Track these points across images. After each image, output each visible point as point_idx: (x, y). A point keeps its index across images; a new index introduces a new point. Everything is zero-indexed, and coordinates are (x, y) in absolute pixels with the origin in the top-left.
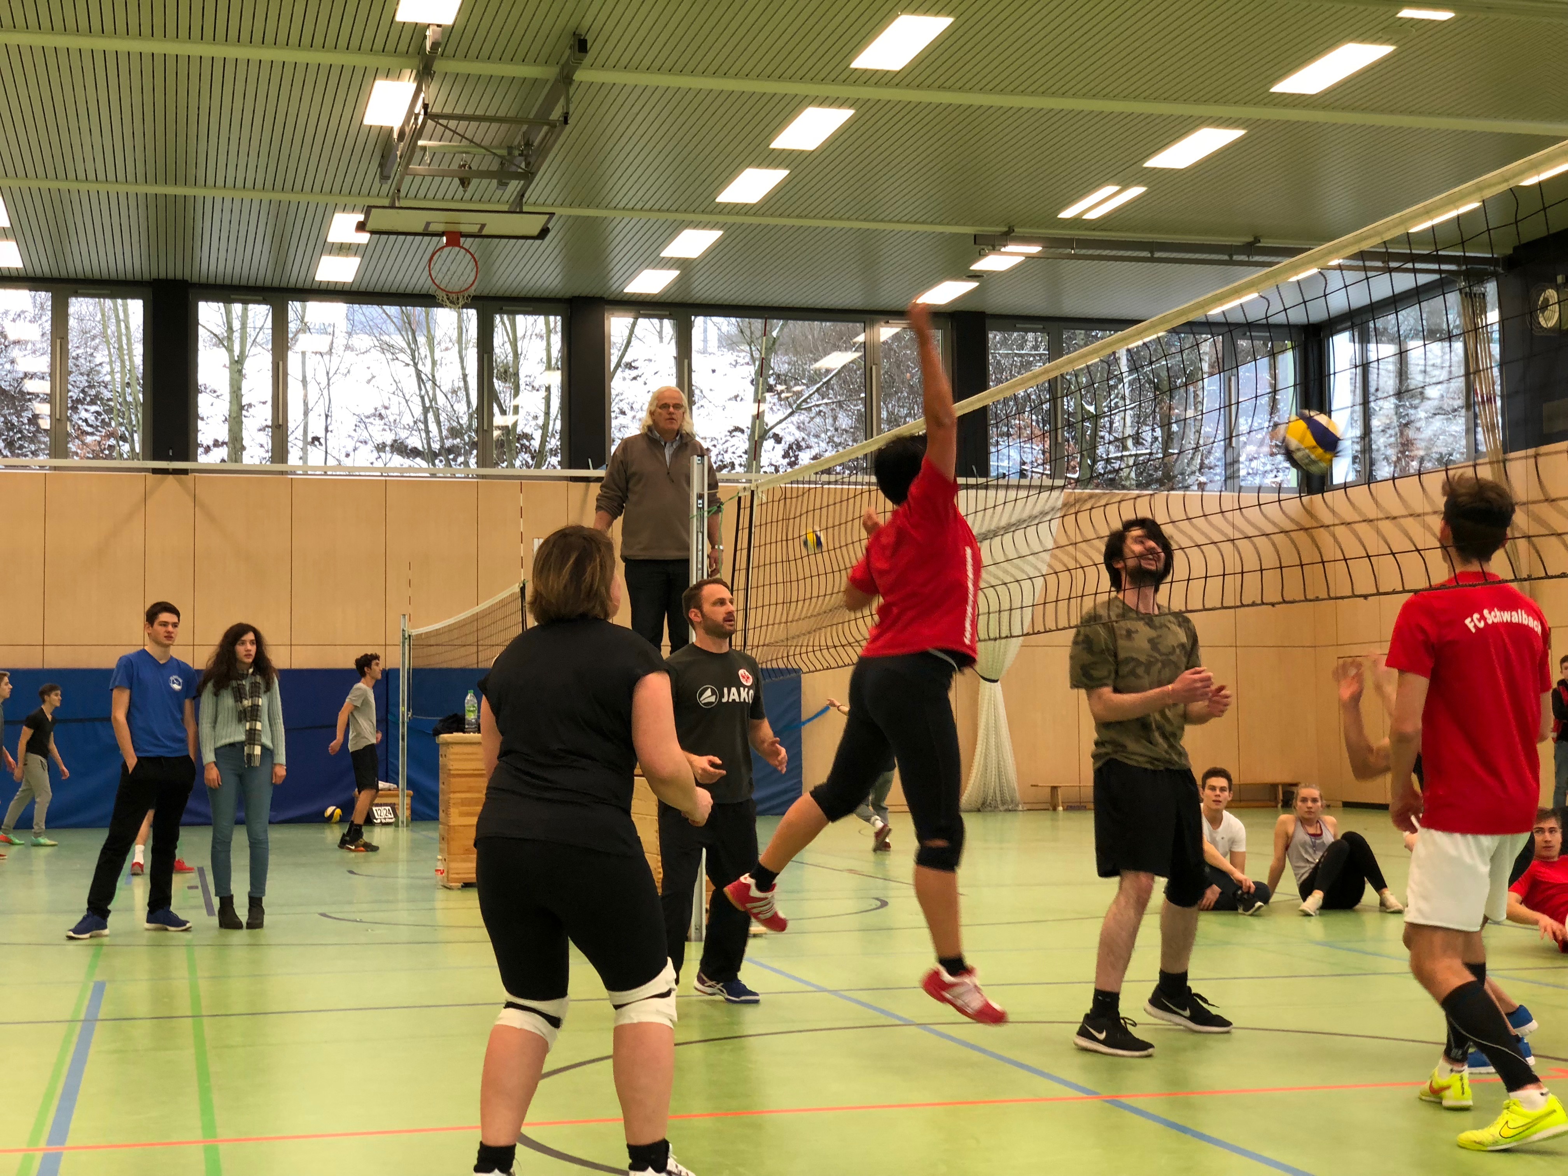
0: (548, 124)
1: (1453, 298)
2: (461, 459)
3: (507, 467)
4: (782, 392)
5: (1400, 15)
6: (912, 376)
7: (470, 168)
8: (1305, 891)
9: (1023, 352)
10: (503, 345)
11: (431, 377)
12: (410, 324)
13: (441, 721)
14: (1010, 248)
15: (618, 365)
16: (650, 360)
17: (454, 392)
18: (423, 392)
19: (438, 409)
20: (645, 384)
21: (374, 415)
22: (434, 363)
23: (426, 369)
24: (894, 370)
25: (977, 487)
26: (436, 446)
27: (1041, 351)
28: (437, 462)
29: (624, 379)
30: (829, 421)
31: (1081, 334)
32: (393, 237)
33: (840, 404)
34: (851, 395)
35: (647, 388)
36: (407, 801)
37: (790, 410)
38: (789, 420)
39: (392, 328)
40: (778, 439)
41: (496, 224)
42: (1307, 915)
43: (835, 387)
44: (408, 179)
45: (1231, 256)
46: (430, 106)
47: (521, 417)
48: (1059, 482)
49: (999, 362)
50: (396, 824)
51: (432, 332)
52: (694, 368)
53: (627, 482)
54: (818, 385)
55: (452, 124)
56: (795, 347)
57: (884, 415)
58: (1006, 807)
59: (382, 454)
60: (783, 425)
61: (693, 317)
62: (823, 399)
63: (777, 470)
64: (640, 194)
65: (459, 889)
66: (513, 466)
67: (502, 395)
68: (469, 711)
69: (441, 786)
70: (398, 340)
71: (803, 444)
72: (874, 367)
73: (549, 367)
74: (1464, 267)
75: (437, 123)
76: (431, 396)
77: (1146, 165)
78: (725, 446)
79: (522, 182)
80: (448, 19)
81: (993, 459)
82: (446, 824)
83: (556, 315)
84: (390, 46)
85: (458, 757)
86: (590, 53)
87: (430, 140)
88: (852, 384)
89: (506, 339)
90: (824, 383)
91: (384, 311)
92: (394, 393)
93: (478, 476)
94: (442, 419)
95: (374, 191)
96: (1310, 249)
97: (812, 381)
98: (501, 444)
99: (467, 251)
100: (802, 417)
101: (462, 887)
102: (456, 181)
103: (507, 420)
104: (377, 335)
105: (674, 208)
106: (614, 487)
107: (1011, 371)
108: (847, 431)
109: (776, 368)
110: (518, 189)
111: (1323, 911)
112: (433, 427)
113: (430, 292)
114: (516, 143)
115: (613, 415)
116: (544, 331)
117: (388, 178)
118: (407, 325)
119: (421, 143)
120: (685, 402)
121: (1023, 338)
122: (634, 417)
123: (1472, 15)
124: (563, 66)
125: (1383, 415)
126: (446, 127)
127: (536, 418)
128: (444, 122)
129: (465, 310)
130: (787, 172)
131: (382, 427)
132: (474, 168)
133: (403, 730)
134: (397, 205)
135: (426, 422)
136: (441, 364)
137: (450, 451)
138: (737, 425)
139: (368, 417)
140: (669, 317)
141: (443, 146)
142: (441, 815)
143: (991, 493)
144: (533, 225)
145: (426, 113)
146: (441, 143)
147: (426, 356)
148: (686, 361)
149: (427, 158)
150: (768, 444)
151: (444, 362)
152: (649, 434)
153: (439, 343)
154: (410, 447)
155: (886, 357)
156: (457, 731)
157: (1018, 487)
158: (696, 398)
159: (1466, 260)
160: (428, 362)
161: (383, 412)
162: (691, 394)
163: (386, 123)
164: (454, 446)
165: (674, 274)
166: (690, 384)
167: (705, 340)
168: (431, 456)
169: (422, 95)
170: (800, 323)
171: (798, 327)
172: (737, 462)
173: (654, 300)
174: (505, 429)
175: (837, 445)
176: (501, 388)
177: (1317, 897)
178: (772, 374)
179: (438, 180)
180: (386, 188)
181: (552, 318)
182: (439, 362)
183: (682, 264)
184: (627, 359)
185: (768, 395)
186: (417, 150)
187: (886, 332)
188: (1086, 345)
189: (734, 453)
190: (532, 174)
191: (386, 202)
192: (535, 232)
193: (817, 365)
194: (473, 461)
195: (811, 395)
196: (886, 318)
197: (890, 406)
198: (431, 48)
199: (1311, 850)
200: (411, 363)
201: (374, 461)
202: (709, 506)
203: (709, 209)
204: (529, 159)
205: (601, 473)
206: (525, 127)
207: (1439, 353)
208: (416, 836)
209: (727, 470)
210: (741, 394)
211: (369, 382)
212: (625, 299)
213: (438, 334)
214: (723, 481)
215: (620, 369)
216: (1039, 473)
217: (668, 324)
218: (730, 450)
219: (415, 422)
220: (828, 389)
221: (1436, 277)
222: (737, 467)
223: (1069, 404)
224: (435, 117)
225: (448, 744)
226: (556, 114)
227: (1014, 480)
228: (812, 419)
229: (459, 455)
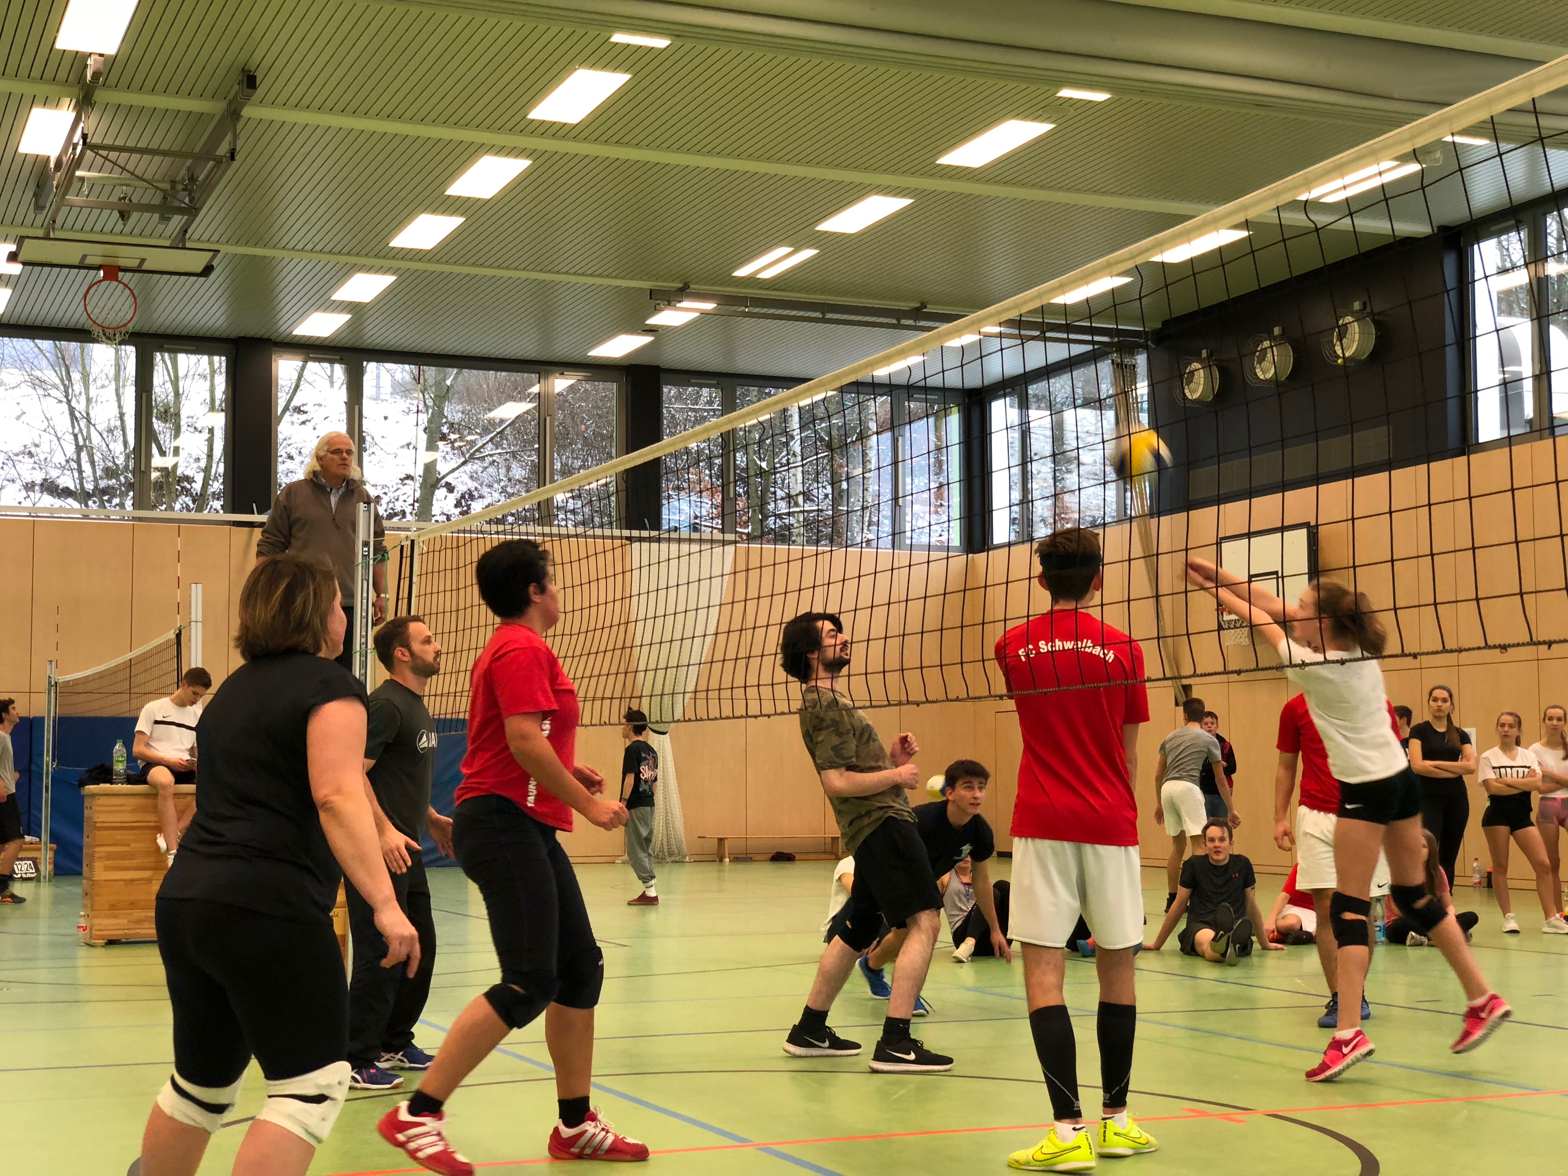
0: (214, 160)
1: (1105, 367)
2: (116, 501)
3: (166, 510)
4: (455, 440)
5: (1060, 94)
6: (587, 428)
7: (130, 200)
8: (958, 938)
9: (697, 407)
10: (164, 384)
11: (85, 415)
12: (64, 359)
13: (87, 771)
14: (686, 304)
15: (286, 409)
16: (320, 405)
17: (110, 431)
18: (77, 430)
19: (92, 448)
20: (315, 429)
21: (24, 453)
22: (89, 400)
23: (80, 406)
24: (569, 421)
25: (650, 540)
26: (89, 486)
27: (715, 407)
28: (90, 503)
29: (292, 423)
30: (503, 471)
31: (754, 391)
32: (47, 270)
33: (514, 455)
34: (525, 446)
35: (317, 433)
36: (50, 855)
37: (463, 459)
38: (462, 469)
39: (44, 363)
40: (450, 488)
41: (156, 259)
42: (960, 961)
43: (509, 437)
44: (64, 210)
45: (898, 320)
46: (90, 136)
47: (181, 459)
48: (730, 537)
49: (673, 416)
50: (37, 879)
51: (88, 368)
52: (365, 413)
53: (291, 527)
54: (492, 435)
55: (113, 155)
56: (470, 396)
57: (558, 466)
58: (673, 859)
59: (31, 494)
60: (456, 474)
61: (365, 363)
62: (497, 448)
63: (448, 518)
64: (311, 234)
65: (103, 946)
66: (172, 509)
67: (162, 436)
68: (117, 761)
69: (86, 840)
70: (51, 376)
71: (476, 494)
72: (548, 419)
73: (212, 409)
74: (1116, 340)
75: (97, 154)
76: (85, 434)
77: (819, 228)
78: (396, 494)
79: (186, 217)
80: (111, 49)
81: (665, 511)
82: (90, 879)
83: (220, 355)
84: (49, 74)
85: (104, 809)
86: (259, 90)
87: (89, 171)
88: (527, 434)
89: (167, 378)
90: (498, 433)
91: (36, 345)
92: (45, 431)
93: (134, 519)
94: (96, 458)
95: (29, 221)
96: (966, 316)
97: (486, 431)
98: (159, 486)
99: (126, 286)
100: (474, 467)
101: (106, 944)
102: (116, 214)
103: (168, 462)
104: (28, 370)
105: (345, 251)
106: (277, 533)
107: (685, 426)
108: (520, 482)
109: (449, 417)
110: (181, 225)
111: (974, 958)
112: (86, 467)
113: (85, 327)
114: (179, 177)
115: (280, 459)
116: (208, 371)
117: (43, 208)
118: (61, 360)
119: (78, 173)
120: (354, 448)
121: (698, 393)
122: (302, 462)
123: (1125, 98)
124: (230, 102)
125: (1041, 478)
126: (106, 158)
127: (198, 460)
128: (104, 153)
129: (123, 347)
130: (462, 220)
131: (31, 466)
132: (135, 200)
133: (47, 781)
134: (52, 236)
135: (78, 462)
136: (97, 401)
137: (104, 491)
138: (409, 473)
139: (17, 455)
140: (341, 361)
141: (101, 178)
142: (85, 869)
143: (664, 546)
144: (197, 262)
145: (84, 143)
146: (100, 174)
147: (80, 393)
148: (357, 407)
149: (85, 189)
150: (441, 493)
151: (99, 399)
152: (314, 479)
153: (95, 380)
154: (61, 487)
155: (560, 409)
156: (105, 782)
157: (690, 541)
158: (367, 445)
159: (1118, 332)
160: (83, 399)
161: (33, 450)
162: (362, 440)
163: (42, 151)
164: (108, 487)
165: (344, 318)
166: (361, 431)
167: (378, 387)
168: (83, 496)
169: (82, 125)
170: (475, 372)
171: (473, 377)
172: (408, 510)
173: (325, 343)
174: (164, 470)
175: (510, 495)
176: (161, 429)
177: (969, 943)
178: (446, 423)
179: (96, 212)
180: (40, 218)
181: (216, 359)
182: (94, 400)
183: (354, 308)
184: (295, 403)
185: (441, 444)
186: (75, 181)
187: (561, 384)
188: (759, 400)
189: (405, 501)
190: (196, 209)
191: (40, 233)
192: (199, 269)
193: (491, 415)
194: (129, 503)
195: (484, 445)
196: (561, 369)
197: (564, 457)
198: (92, 78)
199: (964, 899)
200: (65, 400)
201: (23, 500)
202: (374, 555)
203: (382, 254)
204: (193, 194)
205: (264, 518)
206: (189, 162)
207: (1093, 421)
208: (60, 891)
209: (398, 518)
210: (413, 442)
211: (18, 418)
212: (295, 341)
213: (94, 371)
214: (390, 529)
215: (288, 413)
216: (711, 528)
217: (339, 370)
218: (402, 498)
219: (67, 461)
220: (502, 439)
221: (1089, 348)
222: (408, 515)
223: (741, 459)
224: (94, 148)
225: (93, 795)
226: (223, 149)
227: (685, 533)
228: (485, 468)
229: (115, 496)
